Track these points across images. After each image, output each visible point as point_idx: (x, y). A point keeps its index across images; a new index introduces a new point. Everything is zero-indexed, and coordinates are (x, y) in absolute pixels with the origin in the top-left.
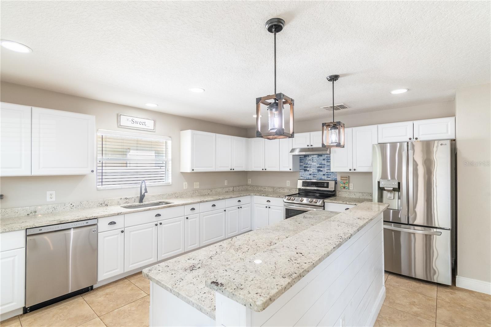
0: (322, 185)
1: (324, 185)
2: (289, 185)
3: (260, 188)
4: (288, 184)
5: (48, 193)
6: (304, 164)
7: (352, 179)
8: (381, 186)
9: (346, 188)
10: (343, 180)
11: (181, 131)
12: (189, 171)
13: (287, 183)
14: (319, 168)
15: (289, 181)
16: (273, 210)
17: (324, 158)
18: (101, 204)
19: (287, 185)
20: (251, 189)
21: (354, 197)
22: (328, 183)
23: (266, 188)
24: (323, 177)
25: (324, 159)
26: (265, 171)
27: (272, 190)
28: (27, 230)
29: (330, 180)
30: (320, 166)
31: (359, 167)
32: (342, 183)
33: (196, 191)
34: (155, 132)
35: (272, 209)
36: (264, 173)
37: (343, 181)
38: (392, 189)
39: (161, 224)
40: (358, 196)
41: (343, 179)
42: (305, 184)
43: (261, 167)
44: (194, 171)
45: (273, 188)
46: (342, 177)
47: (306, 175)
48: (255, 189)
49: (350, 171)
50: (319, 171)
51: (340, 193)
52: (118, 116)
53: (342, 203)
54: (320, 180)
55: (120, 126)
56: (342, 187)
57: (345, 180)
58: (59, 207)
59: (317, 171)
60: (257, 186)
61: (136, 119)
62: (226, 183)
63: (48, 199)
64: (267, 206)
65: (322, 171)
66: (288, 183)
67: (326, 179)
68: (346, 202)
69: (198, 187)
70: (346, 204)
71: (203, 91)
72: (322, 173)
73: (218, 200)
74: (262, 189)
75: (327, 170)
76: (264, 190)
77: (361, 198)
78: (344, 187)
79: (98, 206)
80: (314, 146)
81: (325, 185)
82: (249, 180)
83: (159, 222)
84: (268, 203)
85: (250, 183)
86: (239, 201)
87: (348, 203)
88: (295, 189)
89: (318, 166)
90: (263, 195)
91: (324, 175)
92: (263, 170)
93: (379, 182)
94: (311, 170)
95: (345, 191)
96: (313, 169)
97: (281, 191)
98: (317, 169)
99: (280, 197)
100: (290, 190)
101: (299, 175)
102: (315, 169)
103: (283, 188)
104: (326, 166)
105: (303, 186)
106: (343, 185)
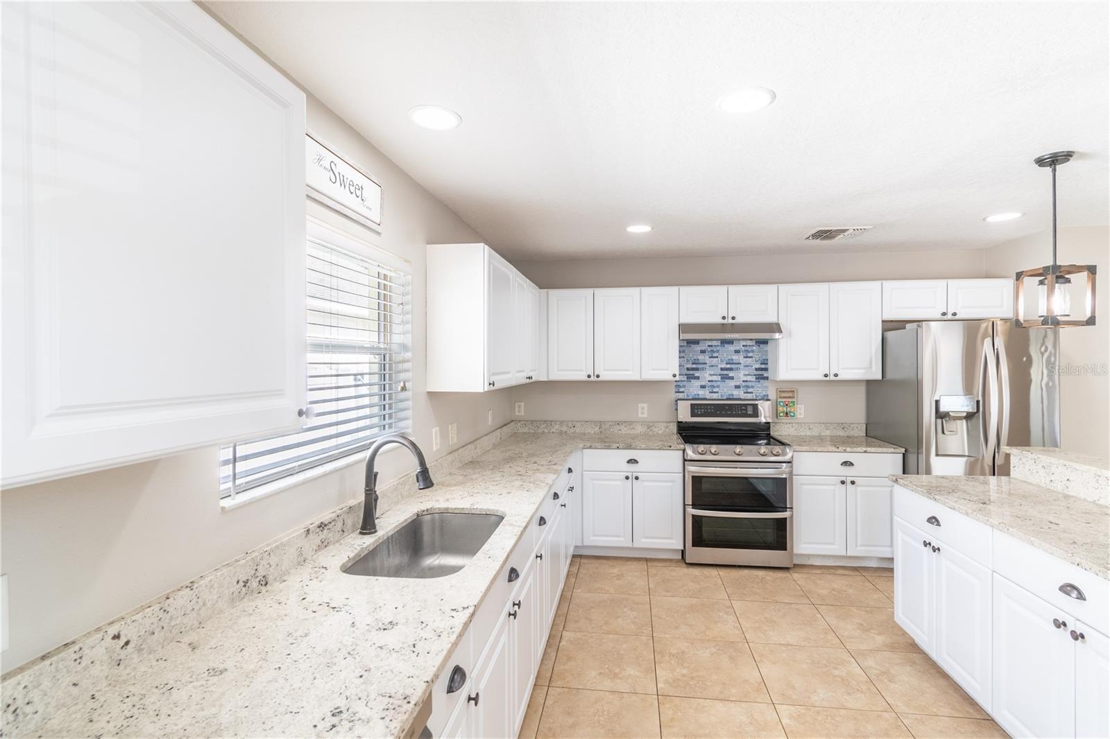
0: (741, 410)
1: (746, 410)
2: (645, 415)
3: (557, 427)
4: (643, 411)
6: (688, 361)
8: (943, 409)
9: (792, 416)
10: (784, 397)
11: (428, 244)
12: (478, 385)
13: (640, 411)
14: (725, 372)
15: (645, 405)
16: (647, 484)
17: (738, 348)
18: (246, 582)
19: (640, 415)
20: (526, 430)
21: (809, 433)
22: (755, 407)
23: (578, 425)
24: (736, 393)
25: (737, 352)
26: (596, 379)
27: (597, 429)
29: (752, 398)
30: (728, 366)
31: (843, 369)
32: (782, 404)
34: (379, 233)
36: (593, 386)
37: (783, 400)
40: (816, 431)
41: (783, 395)
42: (695, 410)
43: (582, 370)
45: (600, 424)
46: (783, 392)
47: (694, 389)
48: (541, 431)
49: (827, 378)
50: (725, 378)
51: (778, 427)
54: (727, 399)
56: (781, 414)
57: (789, 397)
59: (719, 378)
60: (549, 423)
61: (341, 168)
64: (627, 474)
65: (732, 378)
66: (643, 409)
67: (743, 396)
68: (844, 448)
69: (455, 440)
72: (732, 383)
74: (564, 429)
75: (745, 375)
76: (572, 430)
77: (822, 434)
78: (787, 414)
81: (750, 411)
82: (519, 407)
84: (632, 467)
85: (522, 413)
86: (569, 470)
87: (848, 449)
88: (665, 424)
89: (724, 366)
90: (615, 446)
91: (737, 387)
92: (589, 376)
93: (937, 402)
94: (706, 376)
95: (786, 421)
96: (711, 375)
97: (624, 430)
98: (720, 375)
99: (672, 448)
100: (652, 426)
101: (673, 389)
102: (714, 375)
103: (631, 423)
104: (741, 367)
105: (693, 415)
106: (785, 409)
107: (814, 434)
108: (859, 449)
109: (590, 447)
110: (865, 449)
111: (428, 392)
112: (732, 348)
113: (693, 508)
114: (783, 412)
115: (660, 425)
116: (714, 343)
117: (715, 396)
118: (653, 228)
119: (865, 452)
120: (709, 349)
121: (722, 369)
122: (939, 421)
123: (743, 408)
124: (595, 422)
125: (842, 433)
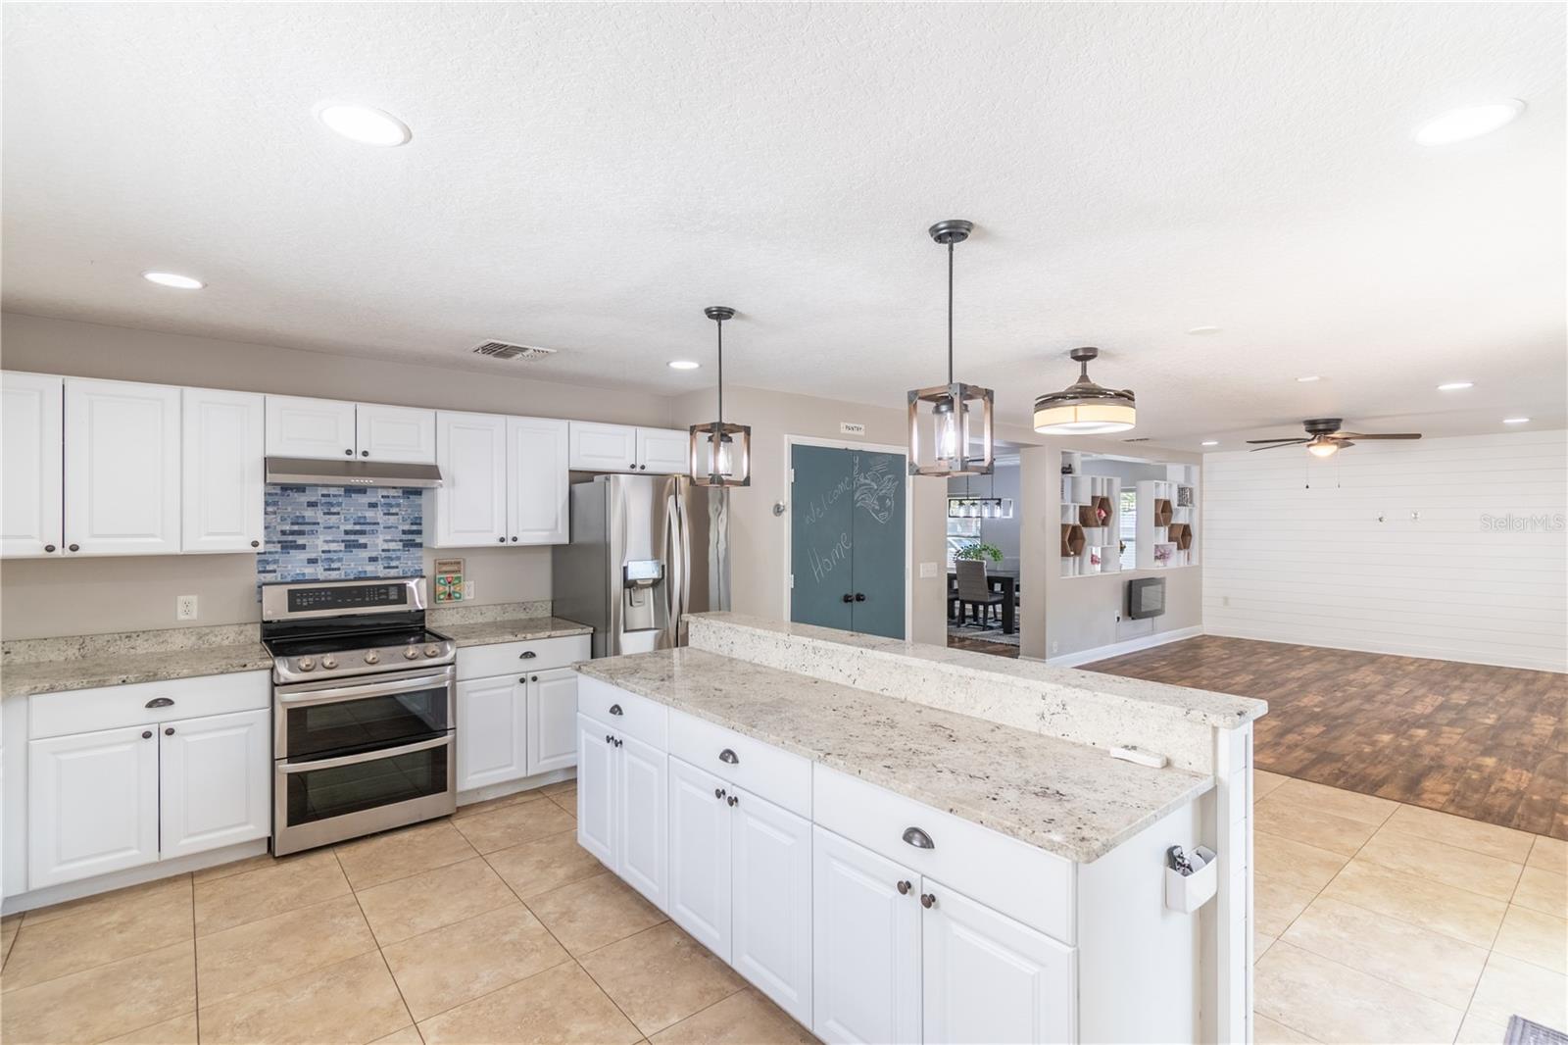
0: (380, 594)
1: (387, 594)
2: (194, 615)
4: (188, 608)
6: (283, 519)
7: (472, 566)
8: (631, 577)
9: (457, 598)
10: (446, 572)
13: (180, 608)
14: (352, 537)
15: (194, 599)
16: (189, 739)
17: (373, 500)
19: (181, 617)
21: (481, 620)
22: (402, 589)
24: (370, 569)
25: (373, 505)
26: (69, 554)
27: (72, 651)
29: (396, 575)
30: (358, 527)
31: (524, 531)
32: (442, 581)
35: (185, 735)
37: (445, 576)
38: (651, 582)
40: (490, 616)
41: (445, 568)
42: (295, 600)
45: (81, 641)
46: (444, 564)
47: (296, 565)
49: (504, 544)
50: (350, 546)
51: (436, 615)
53: (514, 638)
54: (355, 579)
56: (442, 597)
57: (453, 572)
59: (341, 547)
64: (145, 728)
65: (365, 546)
66: (187, 604)
67: (382, 572)
68: (523, 636)
70: (525, 639)
72: (365, 554)
75: (386, 541)
76: (4, 662)
78: (450, 595)
80: (373, 457)
81: (393, 595)
87: (529, 636)
88: (236, 628)
89: (349, 527)
90: (115, 679)
91: (373, 559)
92: (49, 549)
93: (625, 568)
94: (318, 544)
95: (451, 606)
96: (326, 542)
97: (143, 647)
98: (343, 541)
99: (249, 667)
100: (207, 634)
101: (254, 566)
102: (333, 541)
103: (159, 632)
104: (380, 528)
105: (292, 608)
106: (447, 589)
107: (486, 620)
108: (542, 635)
109: (52, 690)
110: (548, 633)
112: (364, 499)
113: (289, 763)
114: (444, 593)
115: (225, 630)
116: (332, 491)
117: (334, 575)
119: (549, 637)
120: (324, 500)
121: (347, 532)
122: (627, 591)
123: (383, 591)
124: (67, 640)
125: (523, 616)
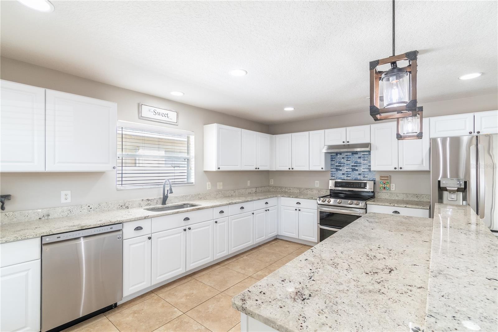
0: (358, 185)
2: (318, 186)
3: (284, 189)
4: (317, 184)
5: (63, 193)
6: (336, 162)
7: (394, 178)
8: (442, 186)
9: (387, 189)
10: (383, 180)
11: (204, 125)
12: (214, 169)
13: (316, 184)
14: (354, 167)
15: (318, 182)
17: (360, 156)
18: (121, 206)
19: (316, 186)
20: (273, 190)
21: (397, 198)
22: (365, 184)
23: (291, 189)
24: (359, 177)
25: (360, 158)
26: (292, 170)
27: (298, 191)
28: (43, 237)
29: (366, 180)
30: (355, 164)
31: (405, 165)
32: (382, 183)
33: (220, 192)
34: (177, 125)
35: (303, 212)
36: (291, 173)
37: (383, 181)
38: (456, 189)
39: (189, 229)
40: (401, 197)
41: (382, 178)
42: (337, 184)
43: (287, 166)
44: (220, 170)
45: (300, 189)
46: (382, 177)
47: (339, 175)
48: (278, 191)
49: (396, 170)
50: (354, 170)
51: (379, 194)
52: (139, 106)
53: (389, 205)
54: (355, 180)
55: (141, 118)
56: (382, 188)
57: (386, 180)
58: (75, 209)
59: (351, 170)
60: (281, 188)
61: (158, 110)
62: (249, 183)
63: (63, 201)
64: (296, 208)
65: (357, 170)
68: (394, 204)
69: (221, 188)
70: (394, 206)
71: (245, 73)
72: (357, 173)
73: (246, 202)
74: (287, 190)
76: (289, 191)
77: (404, 199)
78: (384, 188)
79: (117, 209)
80: (351, 143)
81: (362, 186)
82: (272, 181)
83: (187, 227)
84: (298, 206)
85: (273, 184)
86: (267, 203)
87: (396, 205)
88: (326, 190)
89: (353, 164)
90: (291, 196)
92: (289, 169)
93: (439, 182)
94: (345, 169)
95: (385, 192)
96: (347, 169)
97: (309, 192)
98: (351, 169)
99: (313, 199)
100: (320, 191)
101: (330, 175)
102: (349, 169)
103: (312, 189)
105: (336, 186)
106: (384, 186)
109: (283, 196)
110: (405, 205)
111: (204, 171)
112: (357, 156)
114: (383, 187)
115: (324, 190)
116: (348, 154)
117: (349, 178)
118: (294, 109)
120: (346, 156)
121: (352, 166)
124: (298, 188)
